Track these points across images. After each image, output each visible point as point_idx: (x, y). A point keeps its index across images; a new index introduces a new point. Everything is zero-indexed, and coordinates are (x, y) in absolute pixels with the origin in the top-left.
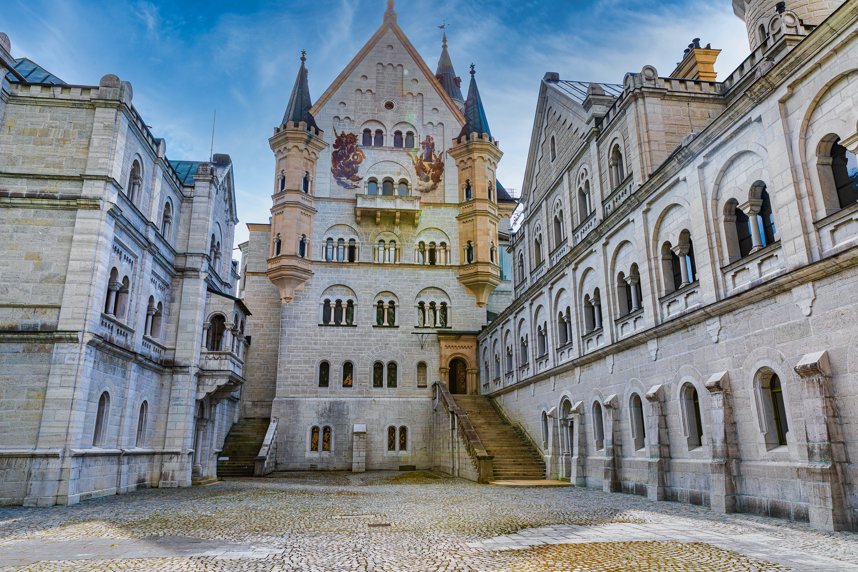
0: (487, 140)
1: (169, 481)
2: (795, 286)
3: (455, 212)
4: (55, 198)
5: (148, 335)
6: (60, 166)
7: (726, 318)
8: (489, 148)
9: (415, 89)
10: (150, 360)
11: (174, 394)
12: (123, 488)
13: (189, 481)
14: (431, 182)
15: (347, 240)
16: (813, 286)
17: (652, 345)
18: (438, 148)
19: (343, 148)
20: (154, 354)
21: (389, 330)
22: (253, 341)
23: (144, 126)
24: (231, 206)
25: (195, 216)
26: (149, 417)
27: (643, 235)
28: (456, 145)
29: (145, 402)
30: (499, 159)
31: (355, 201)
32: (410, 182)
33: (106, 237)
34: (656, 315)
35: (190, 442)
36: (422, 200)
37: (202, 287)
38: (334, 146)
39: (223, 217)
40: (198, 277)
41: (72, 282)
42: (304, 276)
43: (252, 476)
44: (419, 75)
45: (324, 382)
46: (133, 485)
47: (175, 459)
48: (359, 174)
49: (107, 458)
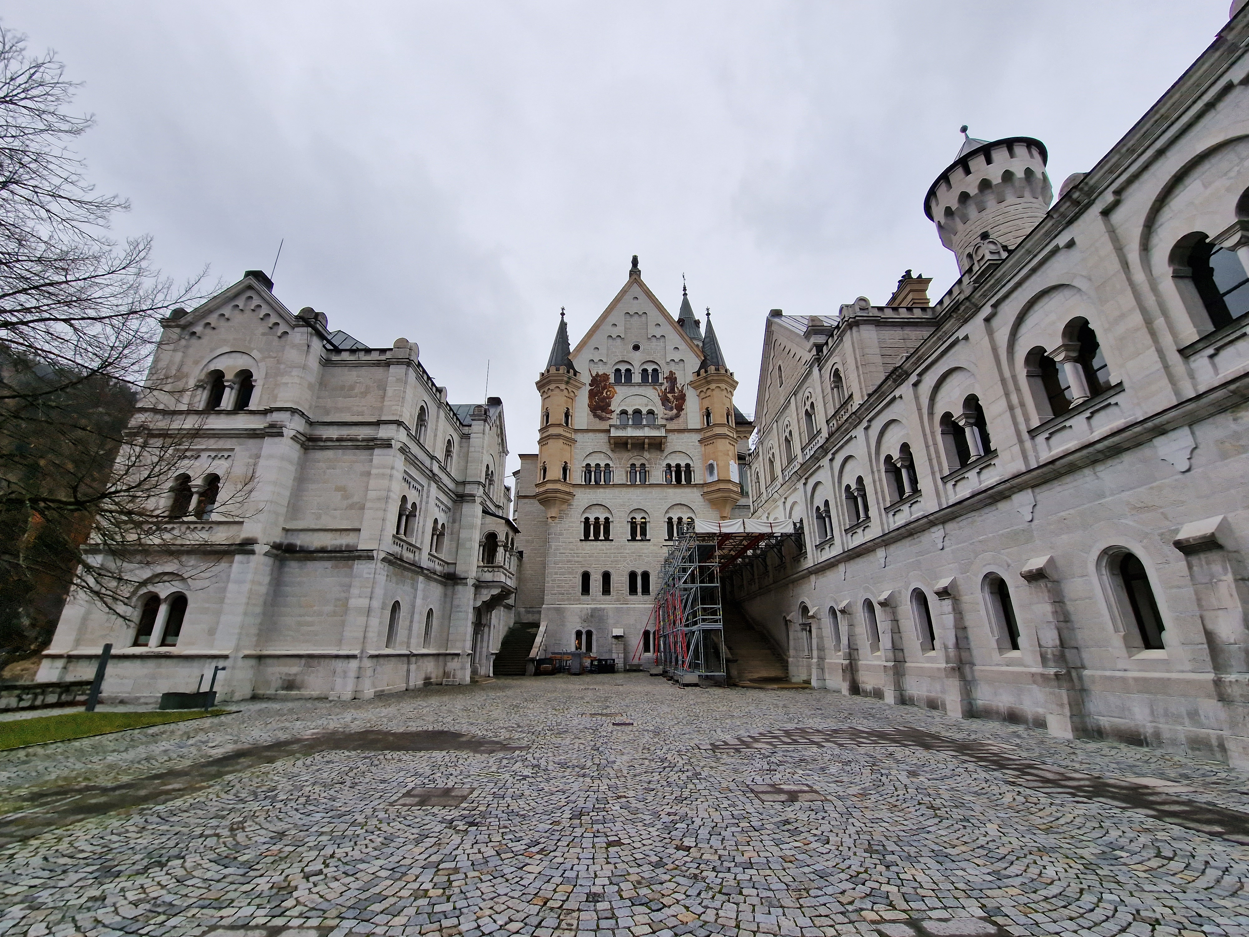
0: (723, 372)
1: (451, 679)
2: (1014, 493)
3: (697, 437)
4: (358, 440)
5: (434, 552)
6: (362, 414)
7: (950, 526)
8: (726, 378)
9: (658, 332)
10: (435, 573)
11: (456, 602)
12: (412, 684)
13: (468, 679)
14: (675, 411)
15: (602, 465)
16: (1033, 492)
17: (881, 553)
18: (680, 381)
19: (597, 386)
20: (438, 568)
21: (642, 543)
22: (524, 555)
23: (429, 378)
24: (502, 440)
25: (472, 449)
26: (435, 622)
27: (866, 449)
28: (696, 378)
29: (431, 609)
30: (735, 388)
31: (609, 431)
32: (656, 412)
33: (397, 471)
34: (882, 524)
35: (469, 644)
36: (668, 427)
37: (479, 509)
38: (590, 385)
39: (497, 449)
40: (474, 501)
41: (371, 509)
42: (567, 497)
43: (524, 675)
44: (661, 320)
45: (586, 590)
46: (420, 683)
47: (456, 660)
48: (612, 408)
49: (398, 658)
